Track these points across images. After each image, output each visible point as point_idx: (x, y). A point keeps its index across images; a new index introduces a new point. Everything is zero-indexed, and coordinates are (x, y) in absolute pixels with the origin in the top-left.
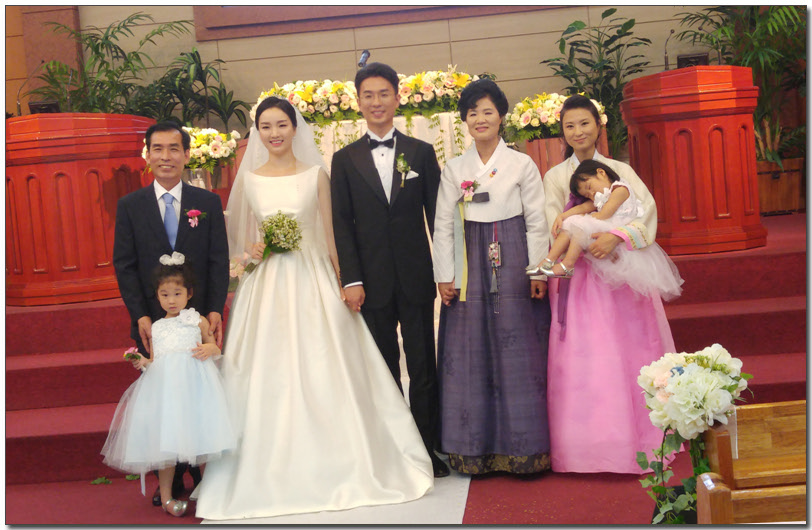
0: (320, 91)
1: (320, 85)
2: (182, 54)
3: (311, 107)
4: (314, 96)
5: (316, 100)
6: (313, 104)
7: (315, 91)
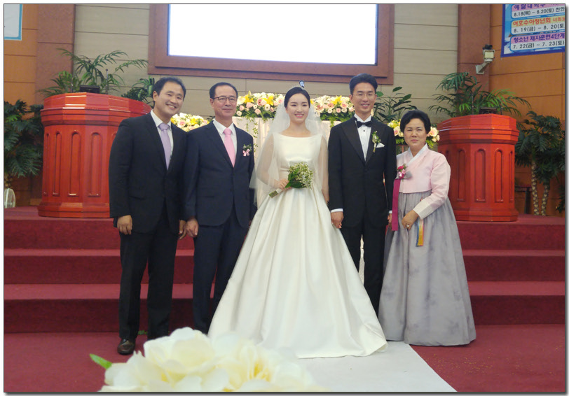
0: (277, 99)
1: (278, 96)
2: (141, 79)
3: (272, 108)
4: (275, 102)
5: (275, 105)
6: (273, 107)
7: (274, 99)
